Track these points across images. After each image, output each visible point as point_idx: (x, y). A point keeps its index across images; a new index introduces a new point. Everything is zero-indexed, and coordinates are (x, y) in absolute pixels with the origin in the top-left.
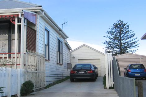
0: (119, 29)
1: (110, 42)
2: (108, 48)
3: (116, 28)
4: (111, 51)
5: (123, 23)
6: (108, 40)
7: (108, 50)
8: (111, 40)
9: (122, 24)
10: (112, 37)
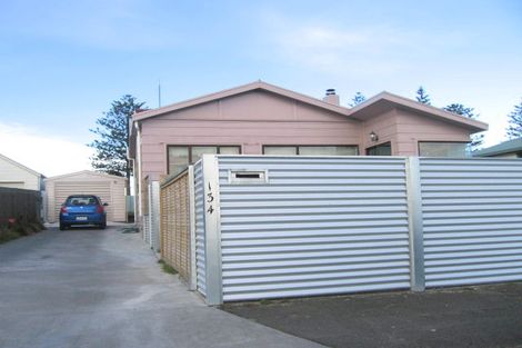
0: (123, 116)
1: (105, 144)
2: (101, 157)
3: (117, 112)
4: (105, 163)
5: (135, 102)
6: (100, 139)
7: (99, 162)
8: (106, 140)
9: (132, 104)
10: (109, 132)
